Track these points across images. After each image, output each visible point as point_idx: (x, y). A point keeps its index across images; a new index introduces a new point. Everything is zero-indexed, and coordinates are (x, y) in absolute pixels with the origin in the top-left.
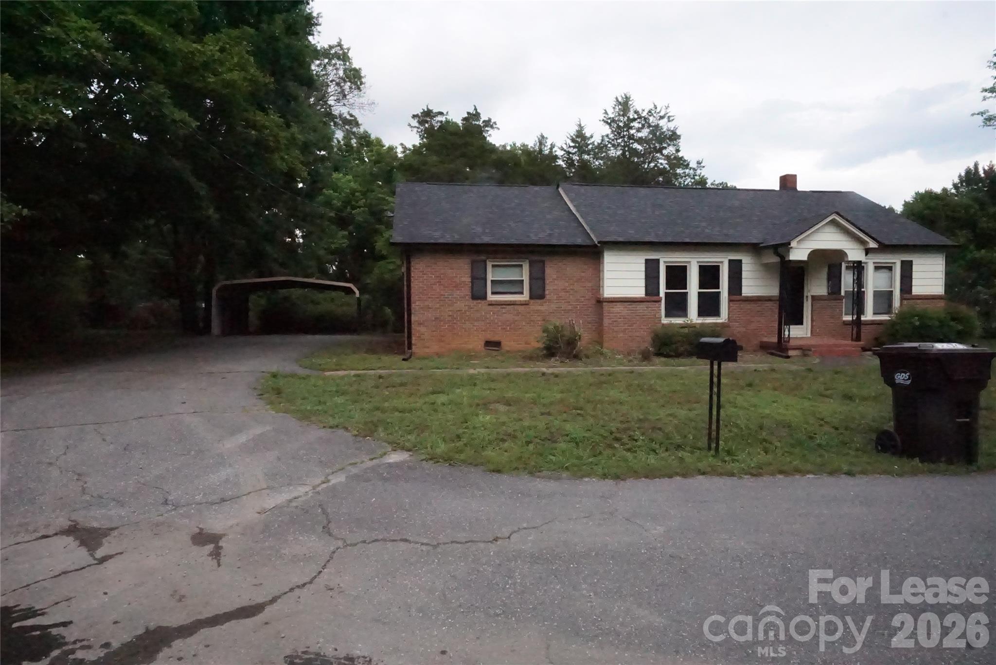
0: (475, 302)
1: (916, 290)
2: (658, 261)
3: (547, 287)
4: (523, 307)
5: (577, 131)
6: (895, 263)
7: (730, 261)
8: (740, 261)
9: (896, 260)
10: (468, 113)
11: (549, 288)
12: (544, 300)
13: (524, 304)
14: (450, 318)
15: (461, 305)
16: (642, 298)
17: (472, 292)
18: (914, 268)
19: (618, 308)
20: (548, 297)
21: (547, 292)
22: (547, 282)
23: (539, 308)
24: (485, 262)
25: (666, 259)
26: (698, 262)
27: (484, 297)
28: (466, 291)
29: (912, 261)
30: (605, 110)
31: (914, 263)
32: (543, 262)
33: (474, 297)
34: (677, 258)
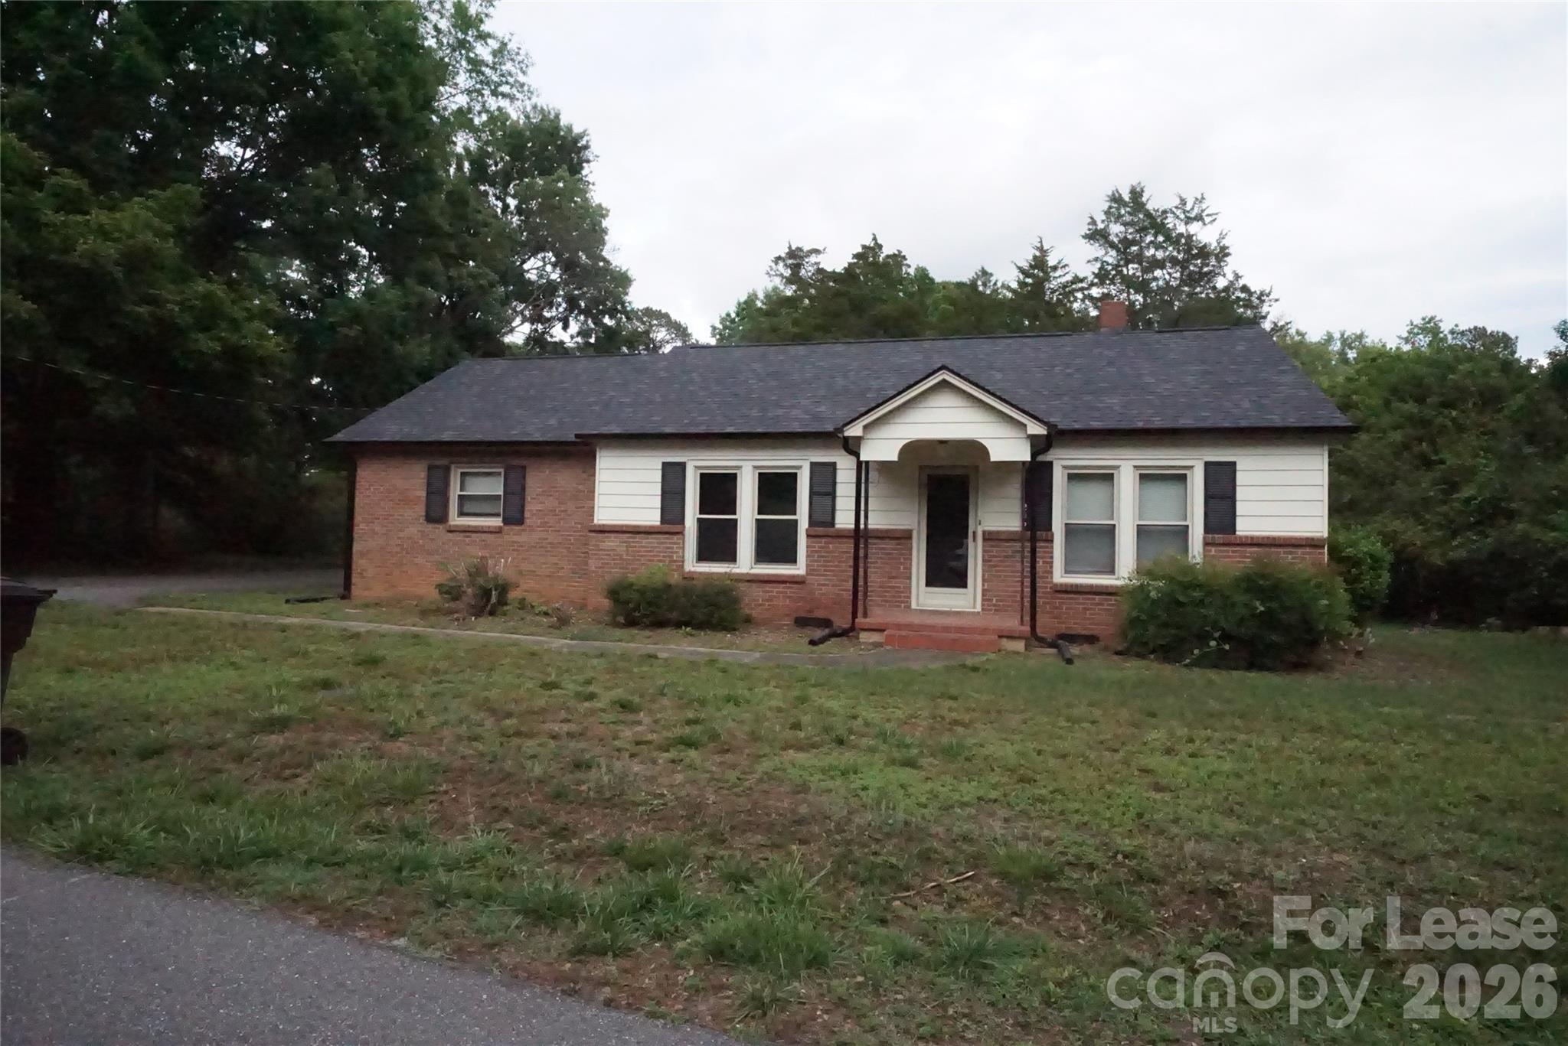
0: (430, 526)
1: (1245, 527)
2: (682, 466)
3: (527, 507)
4: (493, 535)
5: (1035, 257)
6: (1192, 467)
7: (813, 464)
8: (834, 464)
9: (1194, 462)
10: (864, 247)
11: (531, 507)
12: (522, 527)
13: (498, 531)
14: (398, 549)
15: (413, 530)
16: (657, 527)
17: (427, 512)
18: (1241, 478)
19: (611, 542)
20: (528, 522)
21: (527, 514)
22: (528, 498)
23: (516, 538)
24: (447, 470)
25: (697, 463)
26: (755, 467)
27: (442, 519)
28: (421, 510)
29: (1234, 463)
30: (1092, 218)
31: (1238, 467)
32: (524, 468)
33: (430, 519)
34: (718, 460)
